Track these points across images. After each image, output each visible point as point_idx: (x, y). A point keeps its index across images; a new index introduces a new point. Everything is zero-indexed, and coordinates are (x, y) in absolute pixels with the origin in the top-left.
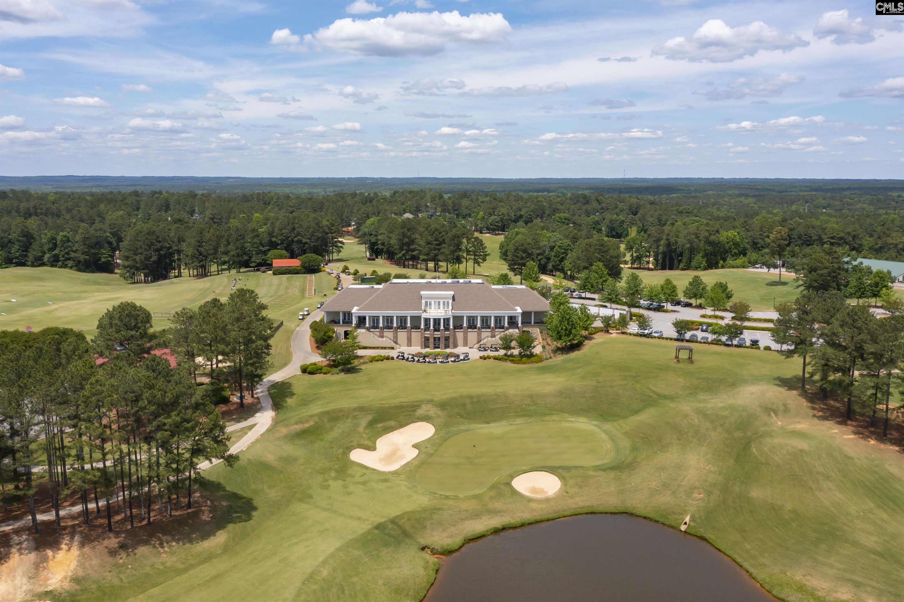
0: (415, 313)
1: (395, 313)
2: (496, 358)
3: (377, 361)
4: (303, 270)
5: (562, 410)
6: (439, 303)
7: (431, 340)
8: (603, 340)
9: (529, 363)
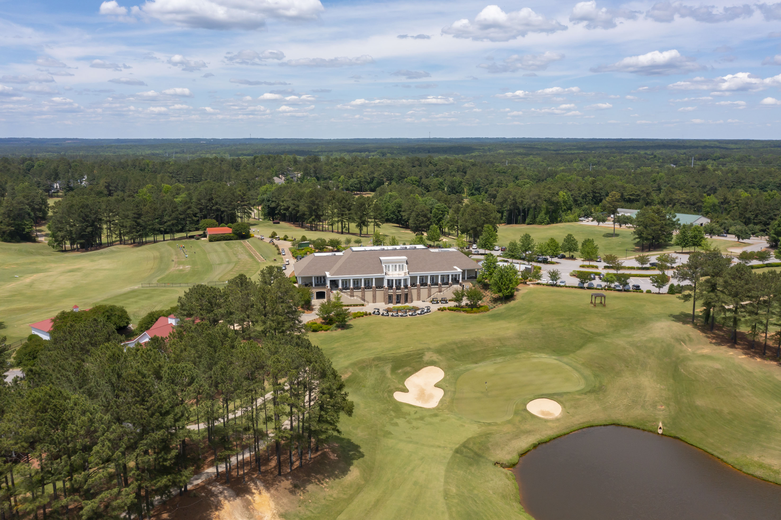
0: (379, 275)
1: (362, 276)
2: (450, 309)
3: (359, 317)
4: (236, 237)
5: (526, 349)
6: (396, 266)
7: (395, 297)
8: (527, 291)
9: (479, 312)
